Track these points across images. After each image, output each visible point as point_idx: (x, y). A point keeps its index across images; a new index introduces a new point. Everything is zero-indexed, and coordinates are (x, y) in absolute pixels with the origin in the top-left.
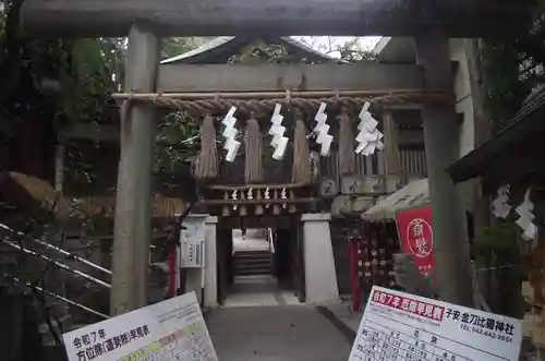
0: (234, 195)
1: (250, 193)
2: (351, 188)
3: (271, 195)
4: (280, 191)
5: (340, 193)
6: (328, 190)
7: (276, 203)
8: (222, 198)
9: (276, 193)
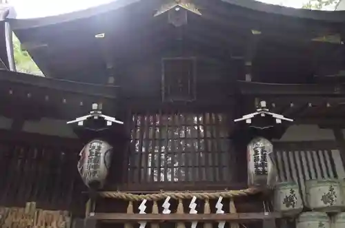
0: (142, 208)
1: (166, 205)
2: (324, 199)
3: (200, 208)
4: (213, 202)
5: (307, 209)
6: (289, 201)
7: (208, 221)
8: (125, 211)
9: (207, 205)
